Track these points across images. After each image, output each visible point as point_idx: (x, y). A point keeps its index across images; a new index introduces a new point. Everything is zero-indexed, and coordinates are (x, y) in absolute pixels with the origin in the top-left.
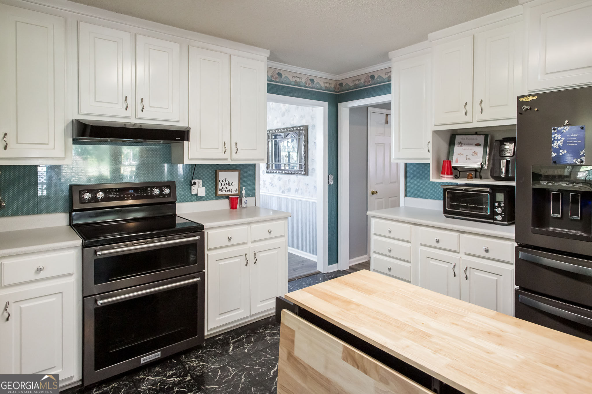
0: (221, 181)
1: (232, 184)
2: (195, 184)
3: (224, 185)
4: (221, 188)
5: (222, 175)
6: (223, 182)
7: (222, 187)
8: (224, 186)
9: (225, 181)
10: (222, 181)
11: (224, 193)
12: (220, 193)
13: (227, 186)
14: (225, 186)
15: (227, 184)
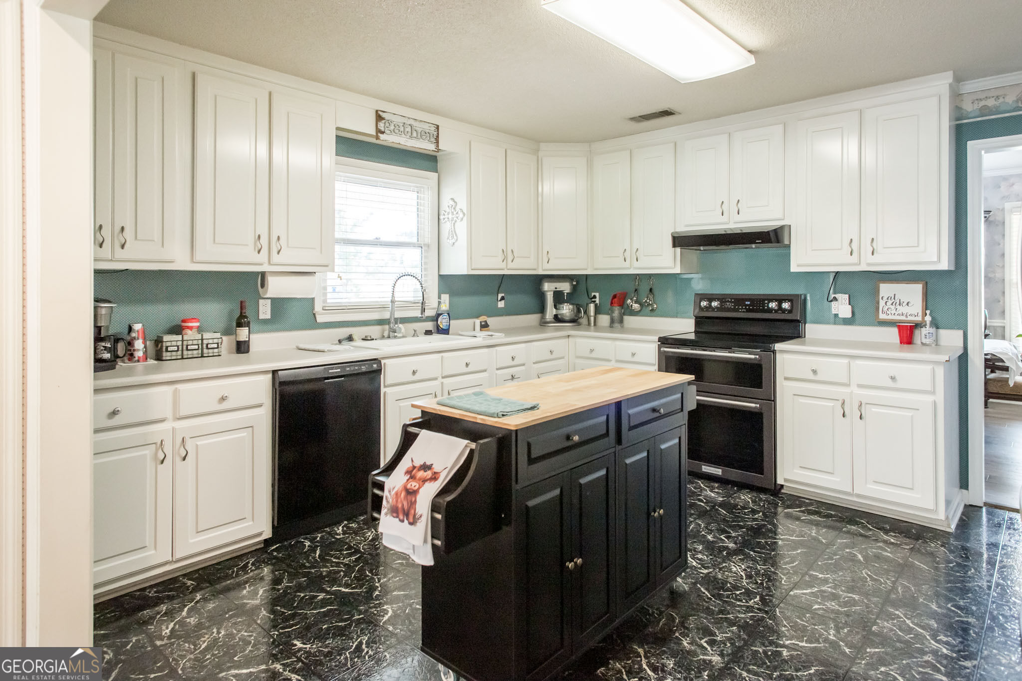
0: (885, 299)
1: (908, 304)
2: (835, 299)
3: (892, 304)
4: (885, 309)
5: (886, 289)
6: (889, 301)
7: (887, 307)
8: (891, 306)
9: (893, 298)
10: (888, 299)
11: (890, 317)
12: (882, 316)
13: (898, 307)
14: (893, 307)
15: (898, 303)
